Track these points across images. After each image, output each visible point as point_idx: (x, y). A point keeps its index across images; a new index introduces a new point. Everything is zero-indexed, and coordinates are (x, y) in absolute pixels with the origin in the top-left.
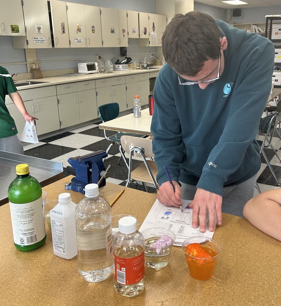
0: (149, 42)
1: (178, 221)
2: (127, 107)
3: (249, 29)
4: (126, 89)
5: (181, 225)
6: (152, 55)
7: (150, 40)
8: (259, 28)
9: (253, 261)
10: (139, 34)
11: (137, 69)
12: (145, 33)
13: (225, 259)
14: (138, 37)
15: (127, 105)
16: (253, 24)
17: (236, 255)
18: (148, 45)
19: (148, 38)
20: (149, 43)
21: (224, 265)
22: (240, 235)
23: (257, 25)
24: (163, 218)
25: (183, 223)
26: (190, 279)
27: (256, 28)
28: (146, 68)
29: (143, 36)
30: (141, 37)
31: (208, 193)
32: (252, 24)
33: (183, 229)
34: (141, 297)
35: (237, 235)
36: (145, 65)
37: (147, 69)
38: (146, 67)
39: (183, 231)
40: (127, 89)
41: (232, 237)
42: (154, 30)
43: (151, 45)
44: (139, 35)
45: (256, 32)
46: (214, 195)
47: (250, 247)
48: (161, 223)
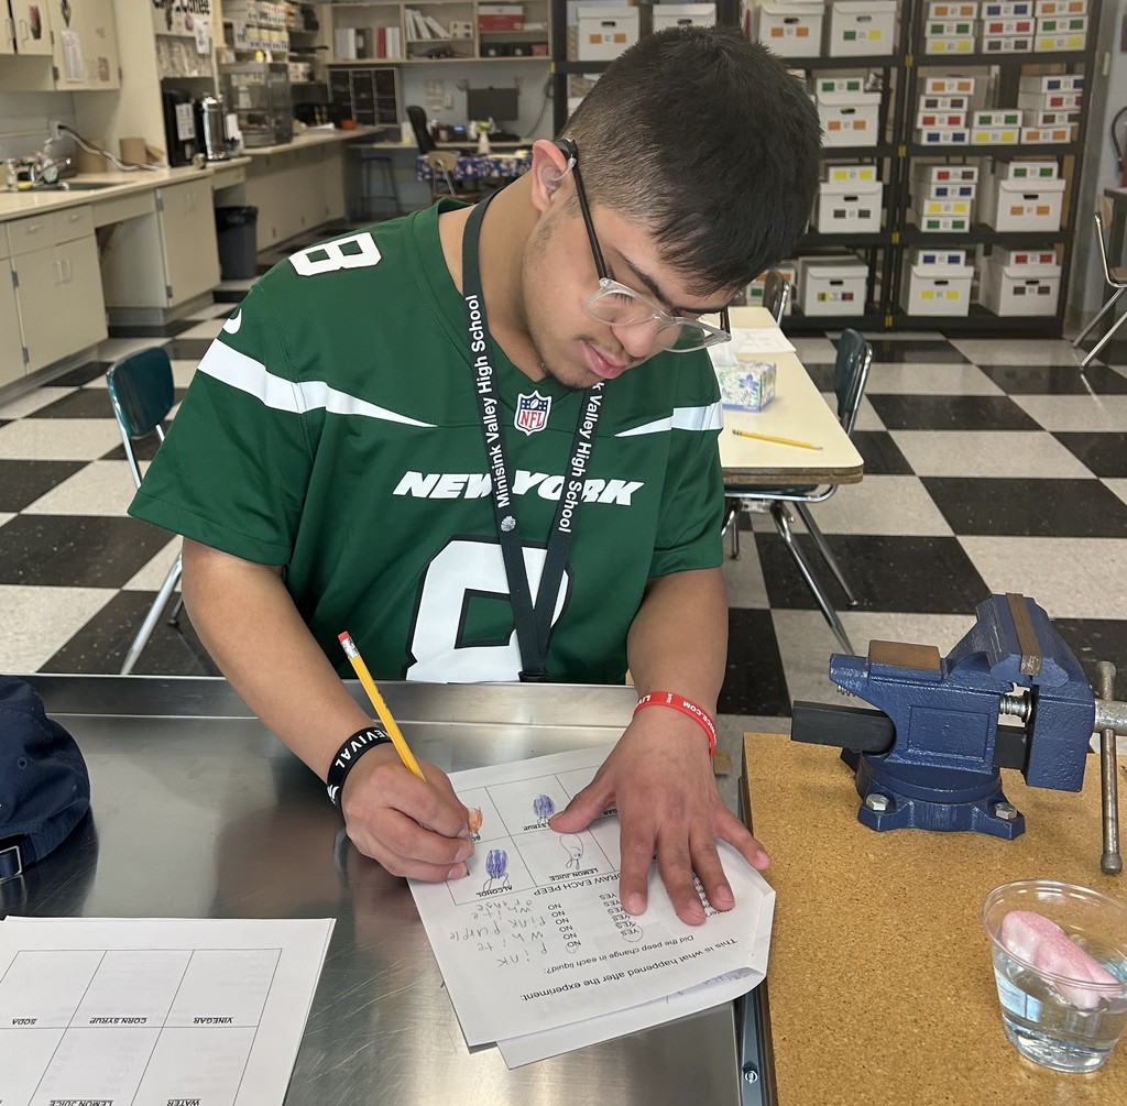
0: (55, 70)
2: (27, 360)
3: (392, 26)
4: (16, 283)
6: (60, 127)
7: (56, 64)
8: (430, 20)
10: (10, 36)
11: (21, 190)
12: (37, 34)
14: (12, 51)
15: (25, 351)
16: (407, 7)
18: (49, 86)
19: (50, 53)
20: (56, 77)
23: (423, 9)
27: (419, 19)
28: (55, 186)
29: (29, 47)
30: (21, 51)
32: (402, 5)
36: (51, 175)
37: (61, 189)
38: (56, 182)
40: (20, 282)
42: (67, 20)
43: (62, 86)
44: (11, 43)
45: (419, 35)
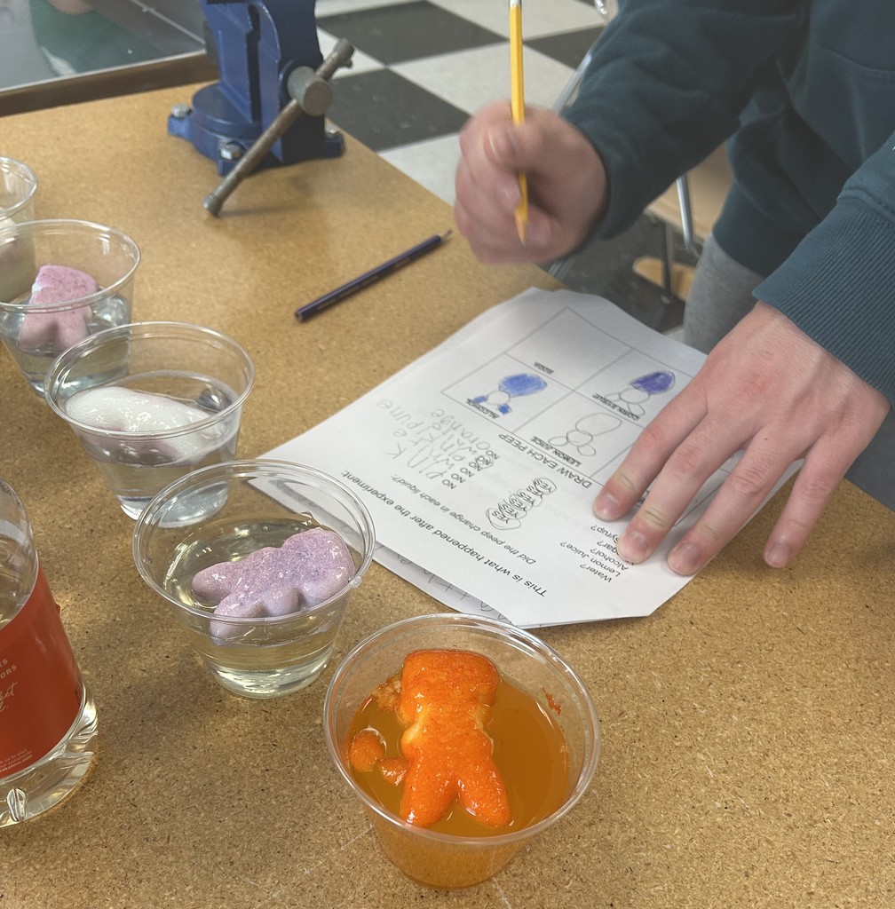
1: (541, 443)
5: (543, 471)
9: (825, 866)
13: (656, 786)
17: (740, 783)
21: (623, 824)
22: (851, 646)
24: (476, 402)
25: (562, 463)
26: (359, 844)
31: (806, 356)
33: (533, 496)
34: (11, 849)
35: (833, 640)
39: (521, 513)
41: (790, 642)
46: (845, 381)
47: (859, 757)
48: (444, 428)
